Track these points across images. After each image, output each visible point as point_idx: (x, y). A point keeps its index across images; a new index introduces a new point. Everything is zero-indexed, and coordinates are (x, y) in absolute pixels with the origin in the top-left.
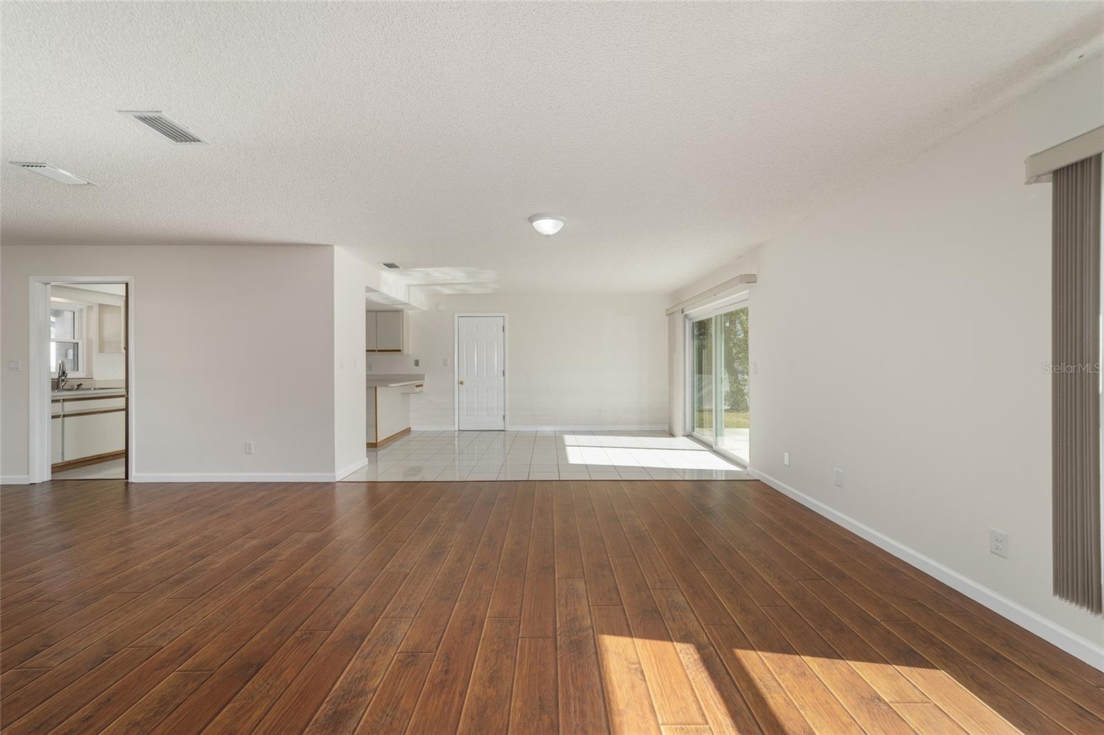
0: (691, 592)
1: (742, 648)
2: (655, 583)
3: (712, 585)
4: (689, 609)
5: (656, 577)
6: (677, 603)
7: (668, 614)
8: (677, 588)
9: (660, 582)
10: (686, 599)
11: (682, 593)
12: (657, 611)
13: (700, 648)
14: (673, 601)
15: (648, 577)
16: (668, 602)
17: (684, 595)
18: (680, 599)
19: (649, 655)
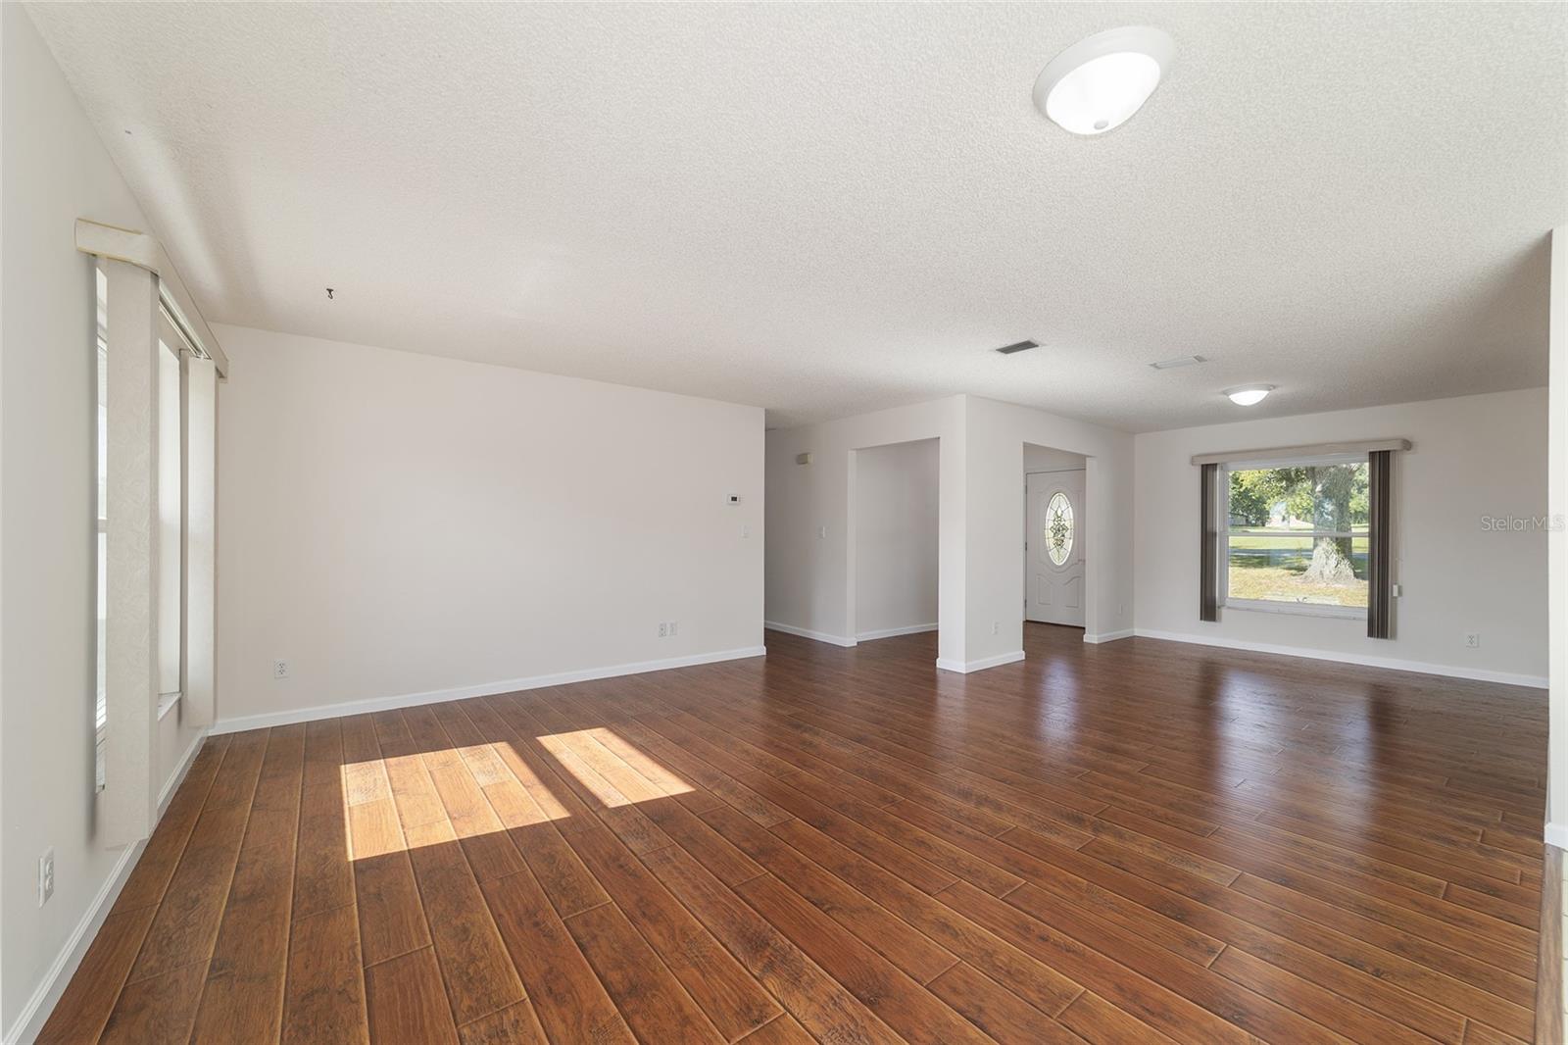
0: (622, 859)
1: (565, 819)
2: (674, 855)
3: (592, 881)
4: (622, 837)
5: (677, 864)
6: (637, 838)
7: (644, 823)
8: (643, 858)
9: (668, 858)
10: (628, 847)
11: (633, 852)
12: (657, 822)
13: (605, 807)
14: (643, 839)
15: (690, 859)
16: (649, 836)
17: (631, 850)
18: (636, 845)
19: (822, 925)
